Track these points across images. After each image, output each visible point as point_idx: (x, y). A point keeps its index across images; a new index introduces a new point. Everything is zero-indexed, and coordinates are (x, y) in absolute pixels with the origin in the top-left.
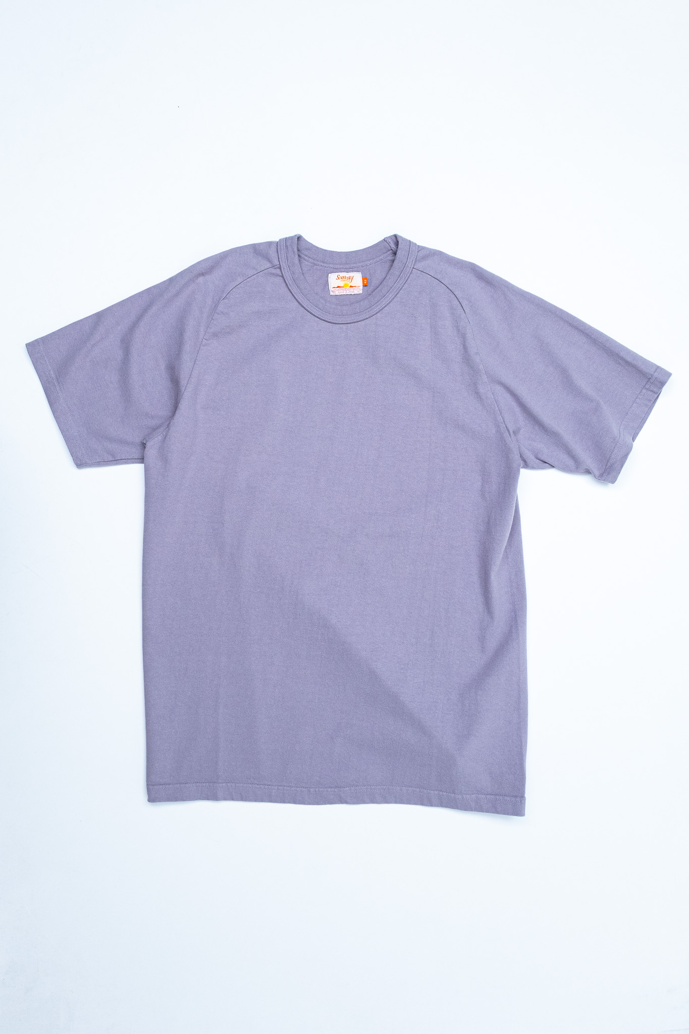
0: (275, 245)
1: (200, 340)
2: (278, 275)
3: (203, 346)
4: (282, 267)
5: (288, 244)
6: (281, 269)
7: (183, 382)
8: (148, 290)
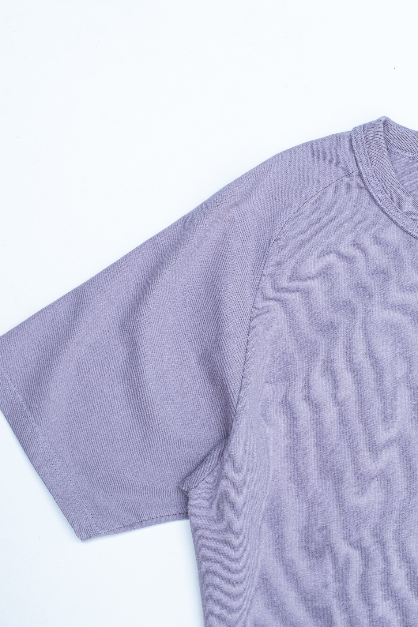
0: (347, 139)
1: (249, 311)
2: (358, 187)
3: (256, 319)
4: (363, 173)
5: (369, 136)
6: (362, 178)
7: (234, 387)
8: (152, 242)
